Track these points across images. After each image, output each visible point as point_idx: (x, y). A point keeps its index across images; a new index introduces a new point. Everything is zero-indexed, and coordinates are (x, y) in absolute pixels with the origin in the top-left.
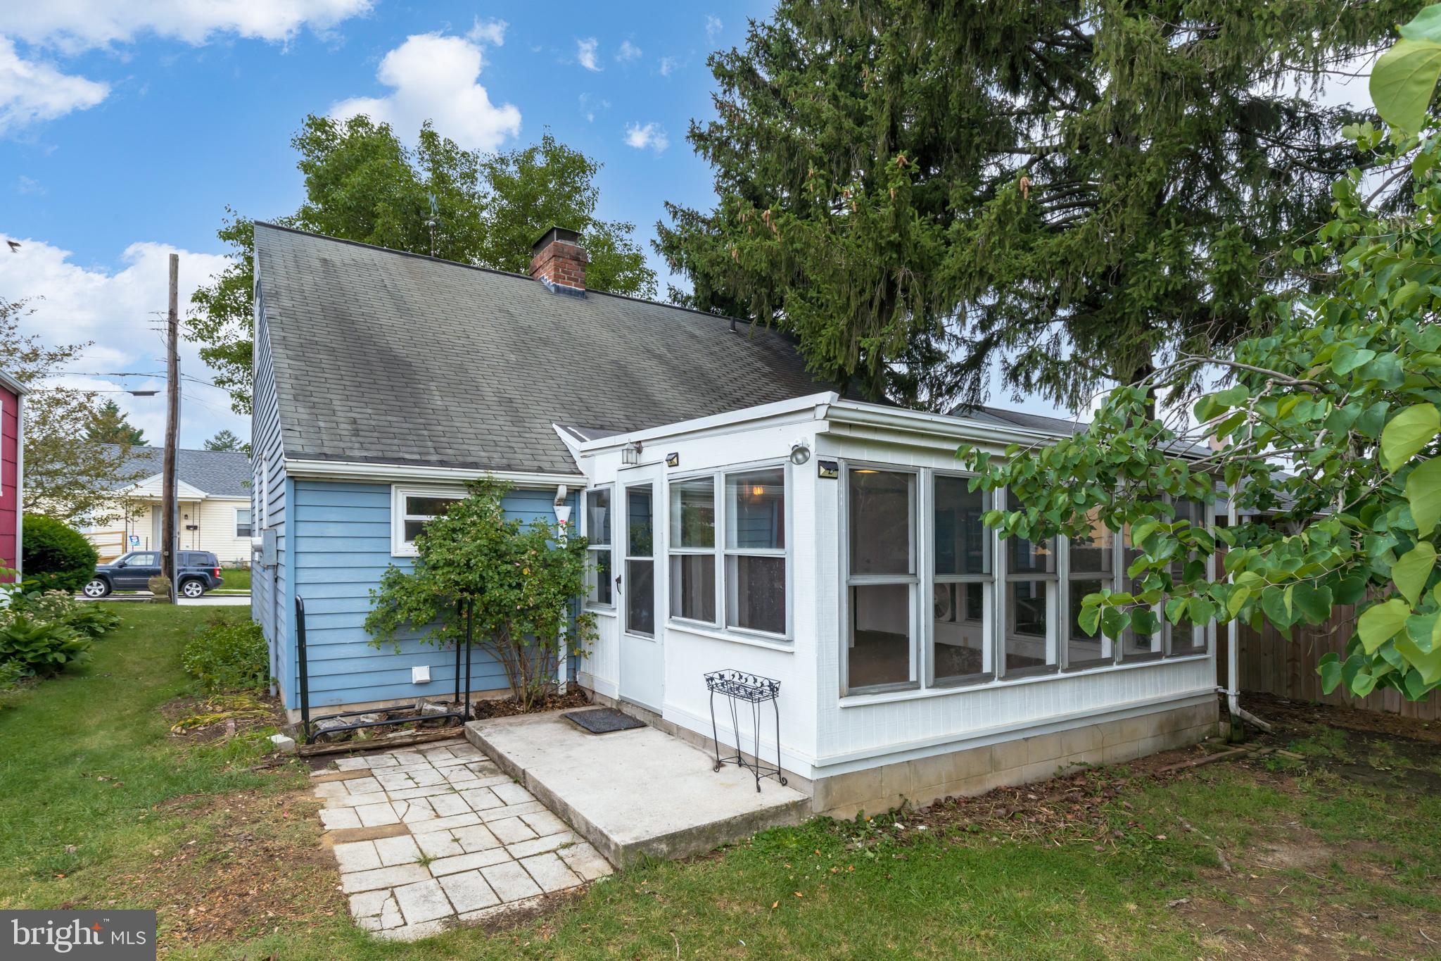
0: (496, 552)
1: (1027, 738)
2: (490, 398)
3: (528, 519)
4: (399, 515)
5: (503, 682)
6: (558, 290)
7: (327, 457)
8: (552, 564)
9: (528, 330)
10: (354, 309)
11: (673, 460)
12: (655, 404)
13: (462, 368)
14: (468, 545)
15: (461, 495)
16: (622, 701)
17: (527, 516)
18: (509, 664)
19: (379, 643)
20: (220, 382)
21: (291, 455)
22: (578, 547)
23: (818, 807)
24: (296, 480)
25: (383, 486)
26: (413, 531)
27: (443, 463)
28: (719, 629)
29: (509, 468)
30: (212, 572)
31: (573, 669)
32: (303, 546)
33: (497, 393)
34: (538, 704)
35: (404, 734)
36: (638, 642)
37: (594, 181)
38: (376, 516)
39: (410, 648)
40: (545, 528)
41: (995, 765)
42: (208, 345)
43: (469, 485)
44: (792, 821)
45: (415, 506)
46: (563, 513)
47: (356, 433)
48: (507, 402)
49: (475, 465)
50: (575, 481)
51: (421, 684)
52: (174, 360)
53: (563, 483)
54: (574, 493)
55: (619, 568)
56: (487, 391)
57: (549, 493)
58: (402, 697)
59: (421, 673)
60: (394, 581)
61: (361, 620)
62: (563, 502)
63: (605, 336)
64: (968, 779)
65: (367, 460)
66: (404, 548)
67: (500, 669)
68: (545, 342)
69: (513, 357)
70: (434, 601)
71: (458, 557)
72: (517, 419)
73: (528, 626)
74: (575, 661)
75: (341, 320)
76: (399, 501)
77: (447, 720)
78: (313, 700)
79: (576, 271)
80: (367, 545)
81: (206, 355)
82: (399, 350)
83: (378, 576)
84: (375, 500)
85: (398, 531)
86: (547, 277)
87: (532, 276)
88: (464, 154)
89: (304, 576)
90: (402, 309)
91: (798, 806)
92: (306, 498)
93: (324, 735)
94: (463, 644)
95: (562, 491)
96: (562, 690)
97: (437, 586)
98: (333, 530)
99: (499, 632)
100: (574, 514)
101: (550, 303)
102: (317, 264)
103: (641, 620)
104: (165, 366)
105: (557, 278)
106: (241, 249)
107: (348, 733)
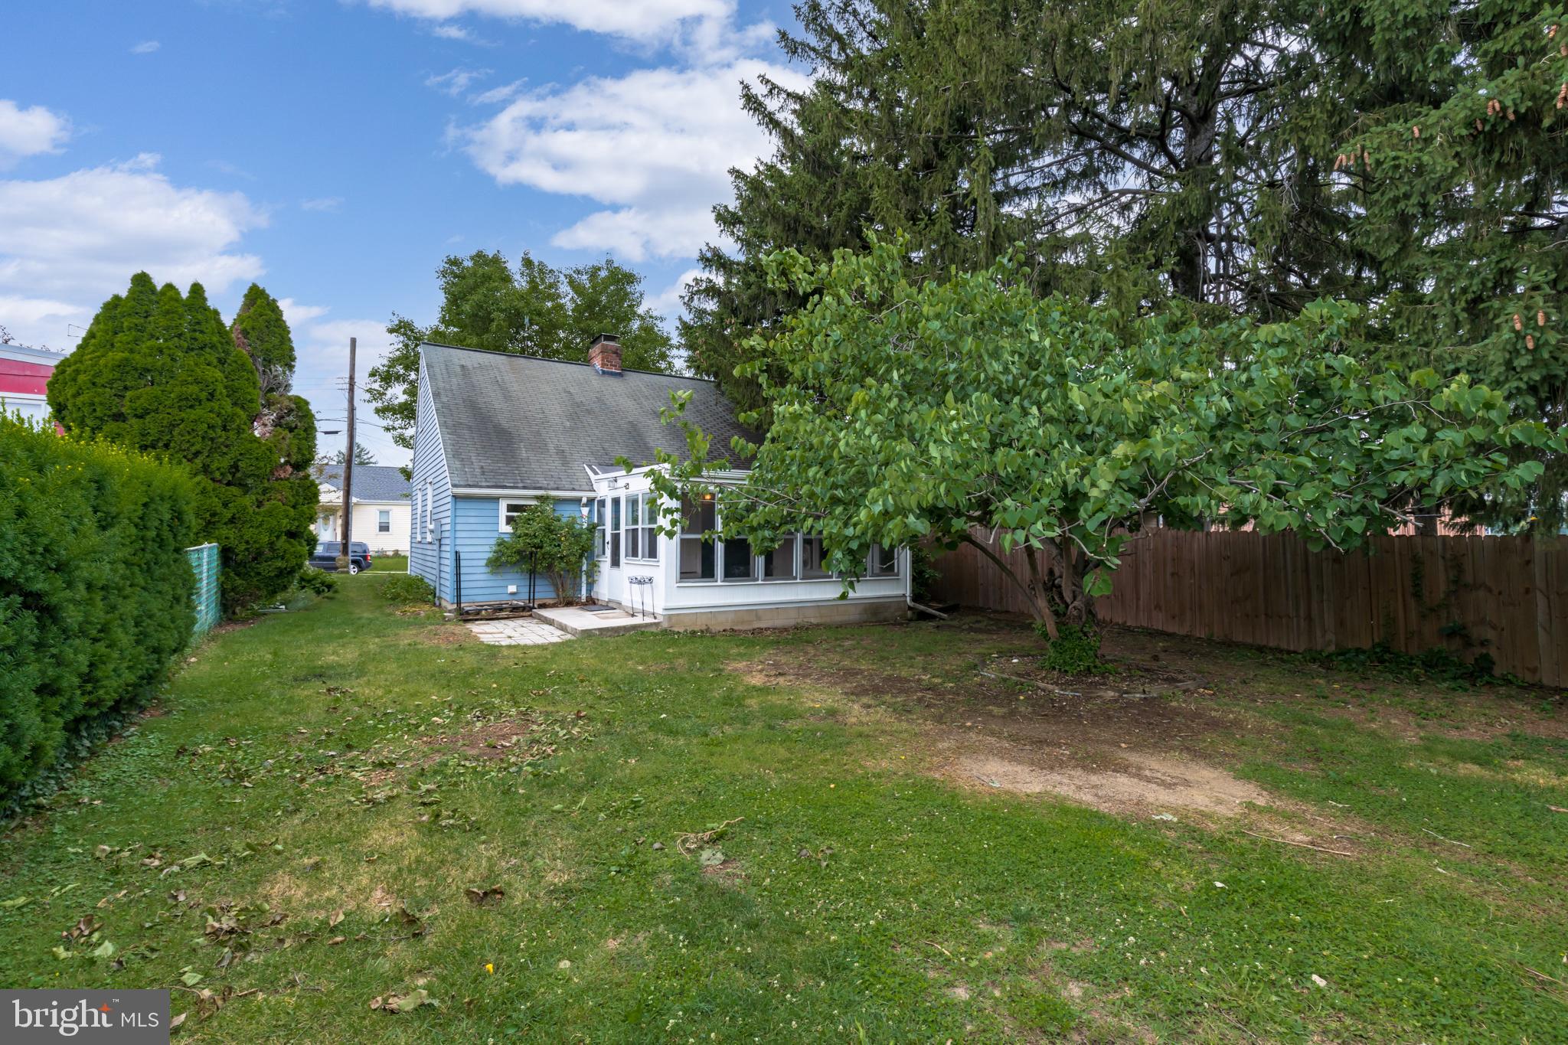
0: (549, 529)
1: (778, 608)
2: (552, 450)
3: (567, 514)
4: (503, 513)
5: (553, 595)
6: (604, 372)
7: (470, 486)
8: (577, 536)
9: (579, 405)
10: (480, 400)
11: (627, 486)
12: (648, 448)
13: (538, 433)
14: (535, 526)
15: (534, 503)
16: (610, 601)
17: (566, 513)
18: (555, 585)
19: (492, 573)
20: (388, 429)
21: (454, 486)
22: (592, 528)
23: (665, 625)
24: (455, 497)
25: (495, 499)
26: (510, 520)
27: (524, 488)
28: (639, 560)
29: (557, 489)
30: (365, 558)
31: (590, 589)
32: (458, 527)
33: (557, 447)
34: (569, 604)
35: (503, 614)
36: (615, 570)
37: (638, 288)
38: (493, 513)
39: (509, 576)
40: (574, 518)
41: (759, 618)
42: (379, 405)
43: (537, 498)
44: (654, 629)
45: (511, 508)
46: (585, 511)
47: (483, 473)
48: (561, 453)
49: (540, 488)
50: (591, 495)
51: (513, 594)
52: (352, 409)
53: (585, 496)
54: (591, 501)
55: (608, 538)
56: (551, 447)
57: (577, 501)
58: (504, 599)
59: (512, 589)
60: (501, 543)
61: (484, 563)
62: (585, 505)
63: (628, 404)
64: (742, 623)
65: (488, 487)
66: (506, 529)
67: (552, 589)
68: (589, 412)
69: (568, 424)
70: (519, 552)
71: (530, 532)
72: (565, 462)
73: (563, 565)
74: (591, 585)
75: (473, 406)
76: (503, 505)
77: (524, 609)
78: (463, 599)
79: (616, 361)
80: (489, 527)
81: (378, 411)
82: (504, 424)
83: (493, 542)
84: (491, 505)
85: (503, 520)
86: (597, 363)
87: (587, 362)
88: (551, 271)
89: (458, 542)
90: (507, 396)
91: (657, 624)
92: (460, 505)
93: (467, 613)
94: (532, 574)
95: (584, 500)
96: (584, 598)
97: (520, 546)
98: (472, 520)
99: (550, 567)
100: (590, 511)
101: (596, 382)
102: (458, 369)
103: (616, 562)
104: (346, 414)
105: (603, 365)
106: (401, 338)
107: (478, 612)
